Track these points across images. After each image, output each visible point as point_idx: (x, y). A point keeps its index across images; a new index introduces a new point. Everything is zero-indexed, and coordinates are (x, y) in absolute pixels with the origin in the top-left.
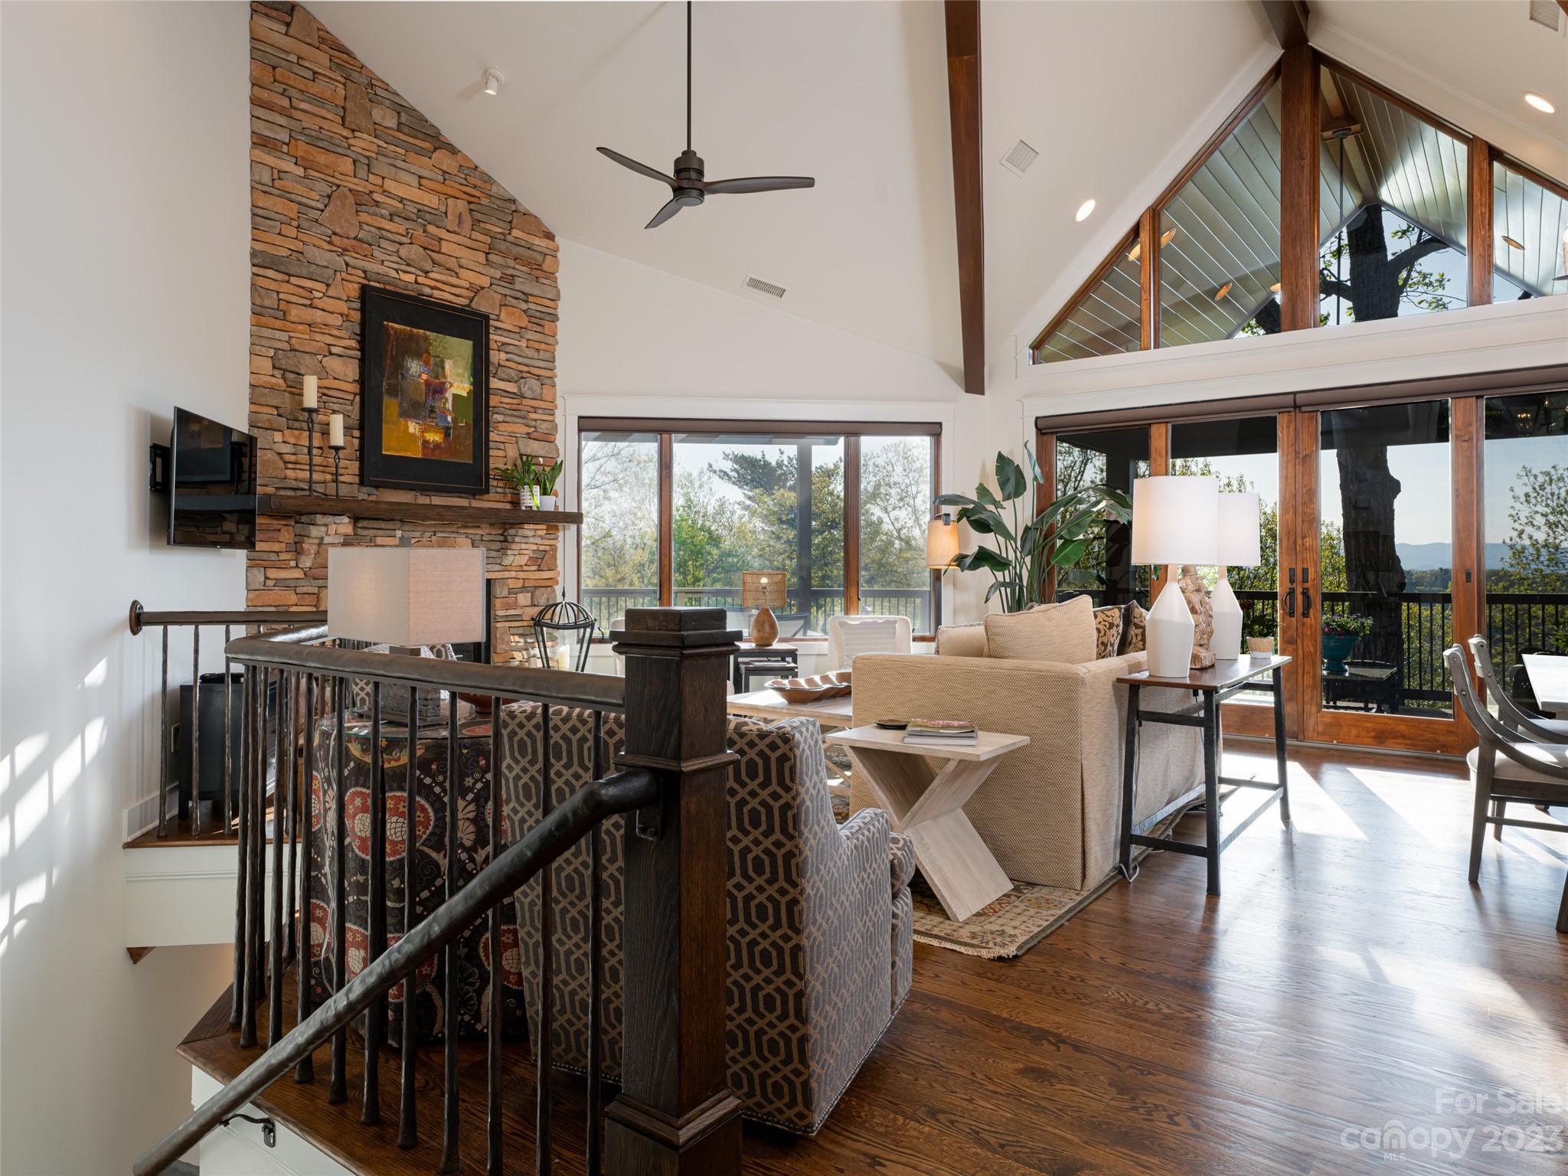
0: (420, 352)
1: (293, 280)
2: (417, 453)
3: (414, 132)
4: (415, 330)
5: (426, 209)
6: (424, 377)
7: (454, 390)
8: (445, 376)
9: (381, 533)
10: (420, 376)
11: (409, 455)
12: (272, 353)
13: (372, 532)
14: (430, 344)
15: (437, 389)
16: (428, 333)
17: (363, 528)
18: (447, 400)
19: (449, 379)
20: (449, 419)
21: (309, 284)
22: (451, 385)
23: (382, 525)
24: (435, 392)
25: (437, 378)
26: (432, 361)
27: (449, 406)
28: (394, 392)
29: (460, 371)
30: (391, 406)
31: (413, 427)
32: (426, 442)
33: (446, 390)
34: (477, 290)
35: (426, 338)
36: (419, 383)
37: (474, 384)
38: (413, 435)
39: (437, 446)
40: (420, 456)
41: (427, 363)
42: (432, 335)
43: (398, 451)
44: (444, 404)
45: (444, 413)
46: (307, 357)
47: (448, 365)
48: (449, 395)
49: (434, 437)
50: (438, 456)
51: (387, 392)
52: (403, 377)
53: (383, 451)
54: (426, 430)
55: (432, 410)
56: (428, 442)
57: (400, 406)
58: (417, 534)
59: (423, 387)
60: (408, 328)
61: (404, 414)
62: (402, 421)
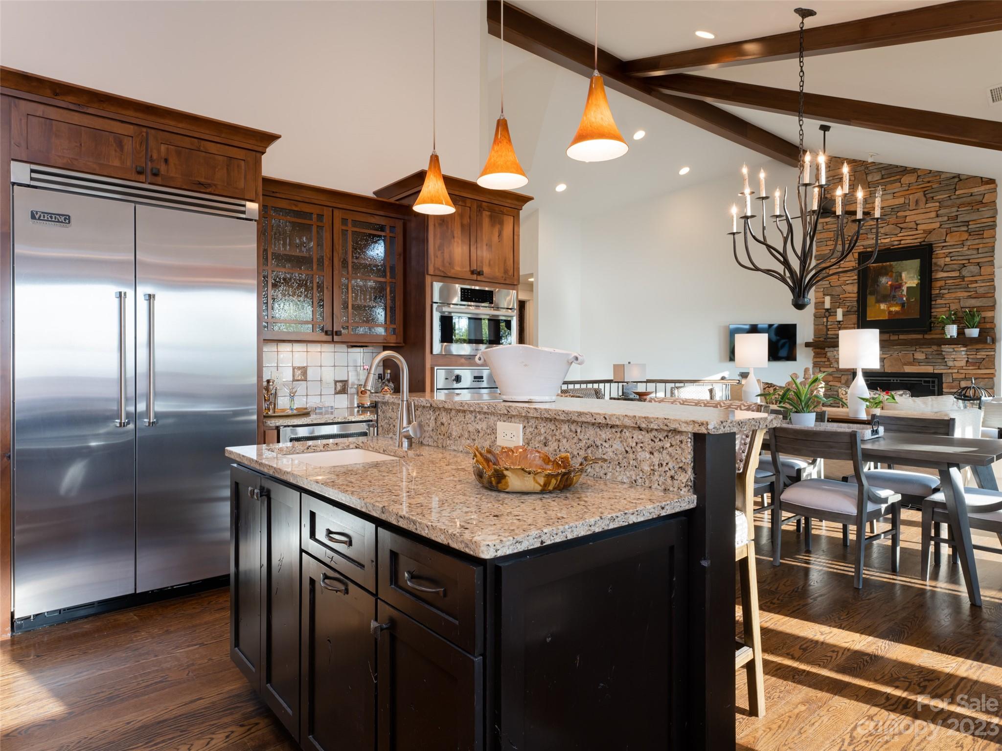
0: (885, 272)
2: (885, 317)
3: (890, 175)
4: (884, 264)
5: (895, 207)
6: (890, 283)
7: (908, 285)
8: (902, 280)
10: (887, 283)
11: (881, 318)
12: (822, 289)
14: (893, 267)
15: (898, 287)
16: (892, 263)
18: (903, 290)
19: (904, 281)
20: (905, 299)
22: (906, 283)
24: (896, 288)
25: (897, 282)
26: (894, 274)
27: (905, 293)
28: (872, 293)
29: (912, 275)
30: (871, 300)
31: (883, 306)
32: (890, 312)
33: (903, 286)
34: (930, 232)
35: (891, 265)
36: (887, 286)
37: (921, 279)
38: (883, 310)
39: (897, 312)
40: (887, 318)
41: (891, 276)
42: (893, 263)
43: (875, 318)
44: (902, 293)
45: (901, 297)
46: (836, 288)
47: (904, 275)
48: (904, 288)
49: (895, 309)
50: (897, 317)
51: (870, 294)
52: (878, 285)
53: (868, 319)
54: (891, 306)
55: (894, 297)
56: (892, 311)
57: (876, 298)
58: (891, 352)
59: (889, 288)
60: (881, 264)
61: (879, 301)
62: (877, 305)
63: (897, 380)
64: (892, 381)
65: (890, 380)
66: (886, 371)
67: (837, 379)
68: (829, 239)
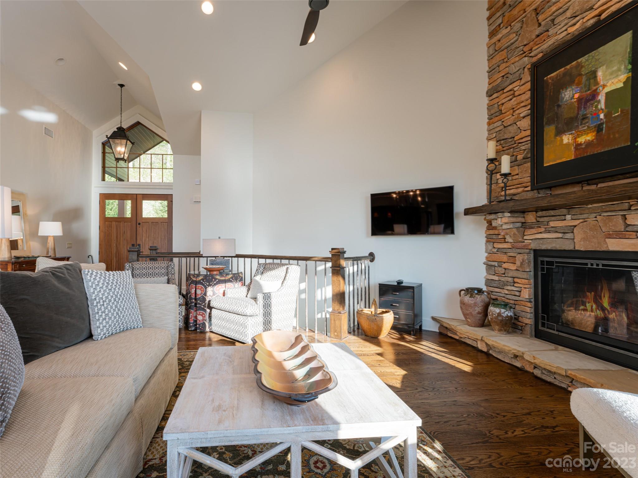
1: (505, 91)
2: (570, 156)
4: (568, 67)
6: (577, 96)
7: (607, 89)
8: (597, 83)
9: (553, 218)
10: (573, 97)
11: (564, 160)
12: (495, 135)
13: (546, 219)
14: (582, 67)
15: (589, 98)
16: (579, 60)
17: (540, 217)
18: (599, 102)
19: (602, 83)
20: (603, 115)
21: (510, 87)
22: (604, 86)
23: (552, 213)
24: (587, 101)
25: (589, 90)
26: (584, 79)
27: (602, 105)
28: (551, 122)
29: (616, 68)
30: (549, 131)
31: (567, 139)
32: (578, 146)
33: (598, 94)
35: (579, 65)
36: (572, 103)
37: (632, 70)
38: (568, 145)
39: (589, 144)
40: (573, 158)
41: (578, 84)
42: (582, 60)
43: (555, 161)
44: (596, 107)
45: (596, 115)
47: (600, 72)
48: (601, 97)
49: (587, 138)
50: (590, 152)
51: (546, 124)
52: (559, 106)
53: (545, 165)
54: (578, 136)
55: (584, 118)
56: (581, 144)
57: (557, 128)
58: (585, 216)
59: (576, 104)
60: (563, 69)
61: (560, 132)
62: (558, 138)
63: (598, 265)
64: (589, 266)
65: (587, 264)
66: (576, 248)
67: (512, 260)
68: (502, 61)
